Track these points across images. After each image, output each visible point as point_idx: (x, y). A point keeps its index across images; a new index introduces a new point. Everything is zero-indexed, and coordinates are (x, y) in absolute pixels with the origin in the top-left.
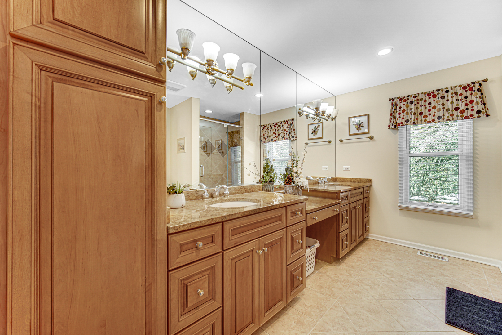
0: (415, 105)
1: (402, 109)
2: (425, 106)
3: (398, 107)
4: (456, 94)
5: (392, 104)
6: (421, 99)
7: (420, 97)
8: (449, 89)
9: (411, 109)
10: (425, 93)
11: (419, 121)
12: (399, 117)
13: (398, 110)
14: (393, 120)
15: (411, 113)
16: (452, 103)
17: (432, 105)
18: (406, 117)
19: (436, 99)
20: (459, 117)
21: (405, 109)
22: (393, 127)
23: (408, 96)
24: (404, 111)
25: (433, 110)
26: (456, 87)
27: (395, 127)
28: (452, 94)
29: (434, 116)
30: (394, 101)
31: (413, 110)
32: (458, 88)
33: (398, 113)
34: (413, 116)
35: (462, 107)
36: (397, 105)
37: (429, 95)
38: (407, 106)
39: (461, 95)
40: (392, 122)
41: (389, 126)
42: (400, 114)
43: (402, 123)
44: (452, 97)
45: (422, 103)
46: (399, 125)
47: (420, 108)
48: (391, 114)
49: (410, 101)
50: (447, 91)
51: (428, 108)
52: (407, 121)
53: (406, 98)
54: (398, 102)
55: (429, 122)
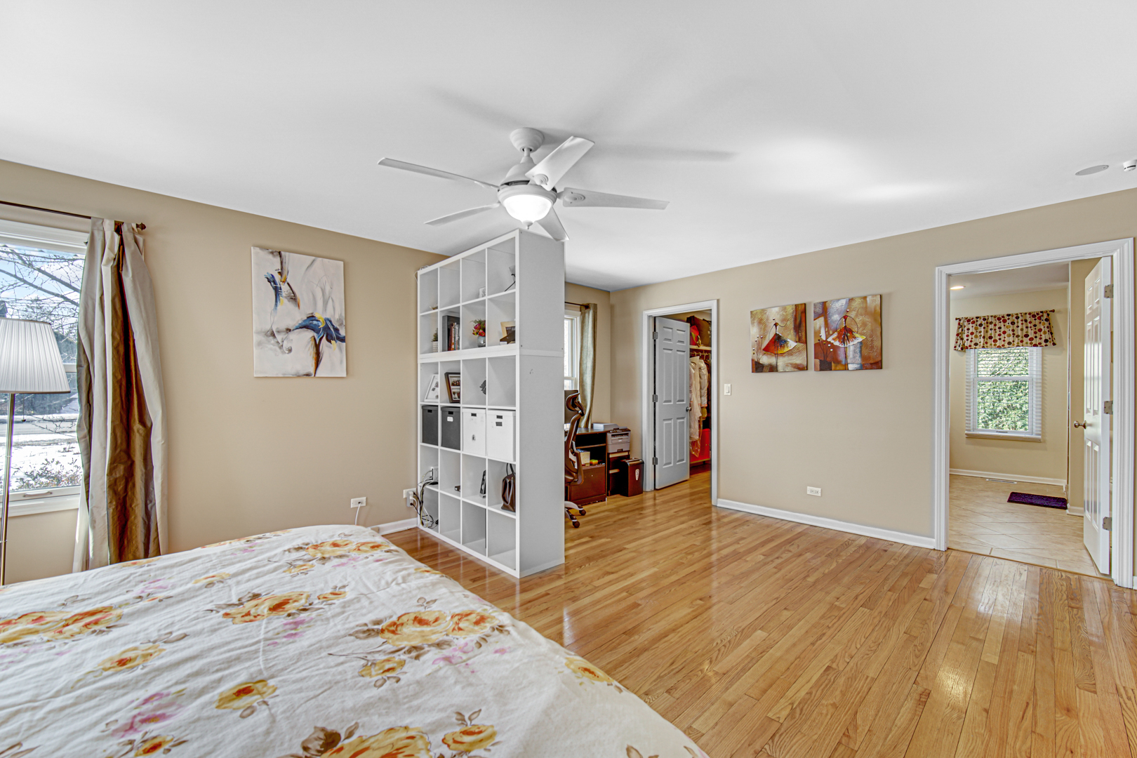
0: (984, 328)
1: (970, 331)
2: (995, 330)
3: (965, 329)
4: (1026, 321)
5: (959, 324)
6: (991, 323)
7: (990, 320)
8: (1019, 315)
9: (980, 332)
10: (995, 317)
11: (988, 345)
12: (967, 340)
13: (966, 331)
14: (960, 342)
15: (981, 336)
16: (1022, 330)
17: (1002, 330)
18: (975, 340)
19: (1006, 324)
20: (1029, 344)
21: (974, 331)
22: (960, 349)
23: (977, 318)
24: (972, 333)
25: (1003, 335)
26: (1026, 314)
27: (962, 349)
28: (1022, 320)
29: (1004, 341)
30: (961, 322)
31: (982, 334)
32: (1028, 316)
33: (965, 335)
34: (982, 340)
35: (1031, 335)
36: (965, 326)
37: (999, 319)
38: (976, 329)
39: (1030, 322)
40: (958, 343)
41: (955, 347)
42: (968, 336)
43: (970, 346)
44: (1022, 324)
45: (991, 326)
46: (967, 348)
47: (990, 332)
48: (958, 335)
49: (979, 323)
50: (1017, 318)
51: (998, 333)
52: (976, 344)
53: (975, 320)
54: (966, 323)
55: (999, 347)
